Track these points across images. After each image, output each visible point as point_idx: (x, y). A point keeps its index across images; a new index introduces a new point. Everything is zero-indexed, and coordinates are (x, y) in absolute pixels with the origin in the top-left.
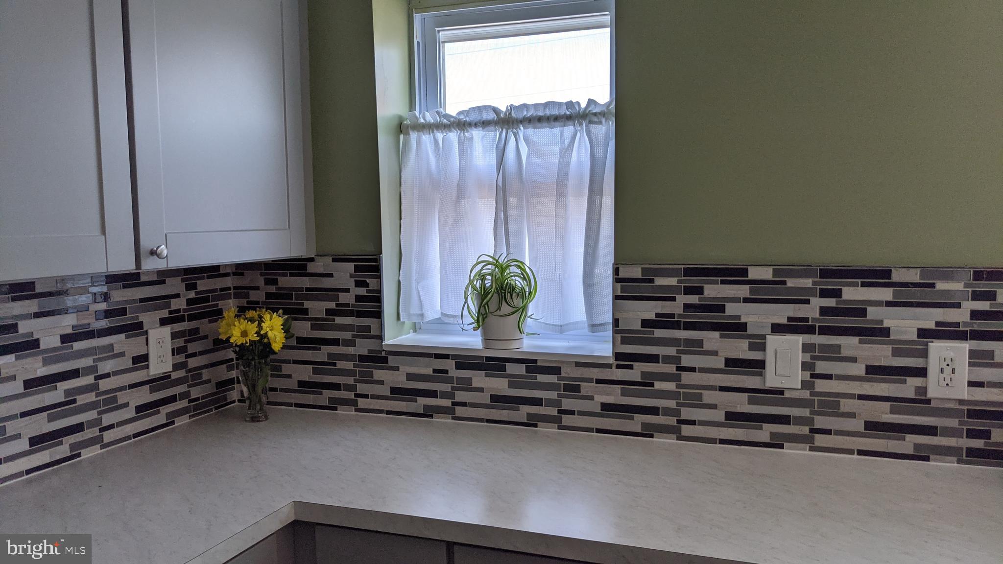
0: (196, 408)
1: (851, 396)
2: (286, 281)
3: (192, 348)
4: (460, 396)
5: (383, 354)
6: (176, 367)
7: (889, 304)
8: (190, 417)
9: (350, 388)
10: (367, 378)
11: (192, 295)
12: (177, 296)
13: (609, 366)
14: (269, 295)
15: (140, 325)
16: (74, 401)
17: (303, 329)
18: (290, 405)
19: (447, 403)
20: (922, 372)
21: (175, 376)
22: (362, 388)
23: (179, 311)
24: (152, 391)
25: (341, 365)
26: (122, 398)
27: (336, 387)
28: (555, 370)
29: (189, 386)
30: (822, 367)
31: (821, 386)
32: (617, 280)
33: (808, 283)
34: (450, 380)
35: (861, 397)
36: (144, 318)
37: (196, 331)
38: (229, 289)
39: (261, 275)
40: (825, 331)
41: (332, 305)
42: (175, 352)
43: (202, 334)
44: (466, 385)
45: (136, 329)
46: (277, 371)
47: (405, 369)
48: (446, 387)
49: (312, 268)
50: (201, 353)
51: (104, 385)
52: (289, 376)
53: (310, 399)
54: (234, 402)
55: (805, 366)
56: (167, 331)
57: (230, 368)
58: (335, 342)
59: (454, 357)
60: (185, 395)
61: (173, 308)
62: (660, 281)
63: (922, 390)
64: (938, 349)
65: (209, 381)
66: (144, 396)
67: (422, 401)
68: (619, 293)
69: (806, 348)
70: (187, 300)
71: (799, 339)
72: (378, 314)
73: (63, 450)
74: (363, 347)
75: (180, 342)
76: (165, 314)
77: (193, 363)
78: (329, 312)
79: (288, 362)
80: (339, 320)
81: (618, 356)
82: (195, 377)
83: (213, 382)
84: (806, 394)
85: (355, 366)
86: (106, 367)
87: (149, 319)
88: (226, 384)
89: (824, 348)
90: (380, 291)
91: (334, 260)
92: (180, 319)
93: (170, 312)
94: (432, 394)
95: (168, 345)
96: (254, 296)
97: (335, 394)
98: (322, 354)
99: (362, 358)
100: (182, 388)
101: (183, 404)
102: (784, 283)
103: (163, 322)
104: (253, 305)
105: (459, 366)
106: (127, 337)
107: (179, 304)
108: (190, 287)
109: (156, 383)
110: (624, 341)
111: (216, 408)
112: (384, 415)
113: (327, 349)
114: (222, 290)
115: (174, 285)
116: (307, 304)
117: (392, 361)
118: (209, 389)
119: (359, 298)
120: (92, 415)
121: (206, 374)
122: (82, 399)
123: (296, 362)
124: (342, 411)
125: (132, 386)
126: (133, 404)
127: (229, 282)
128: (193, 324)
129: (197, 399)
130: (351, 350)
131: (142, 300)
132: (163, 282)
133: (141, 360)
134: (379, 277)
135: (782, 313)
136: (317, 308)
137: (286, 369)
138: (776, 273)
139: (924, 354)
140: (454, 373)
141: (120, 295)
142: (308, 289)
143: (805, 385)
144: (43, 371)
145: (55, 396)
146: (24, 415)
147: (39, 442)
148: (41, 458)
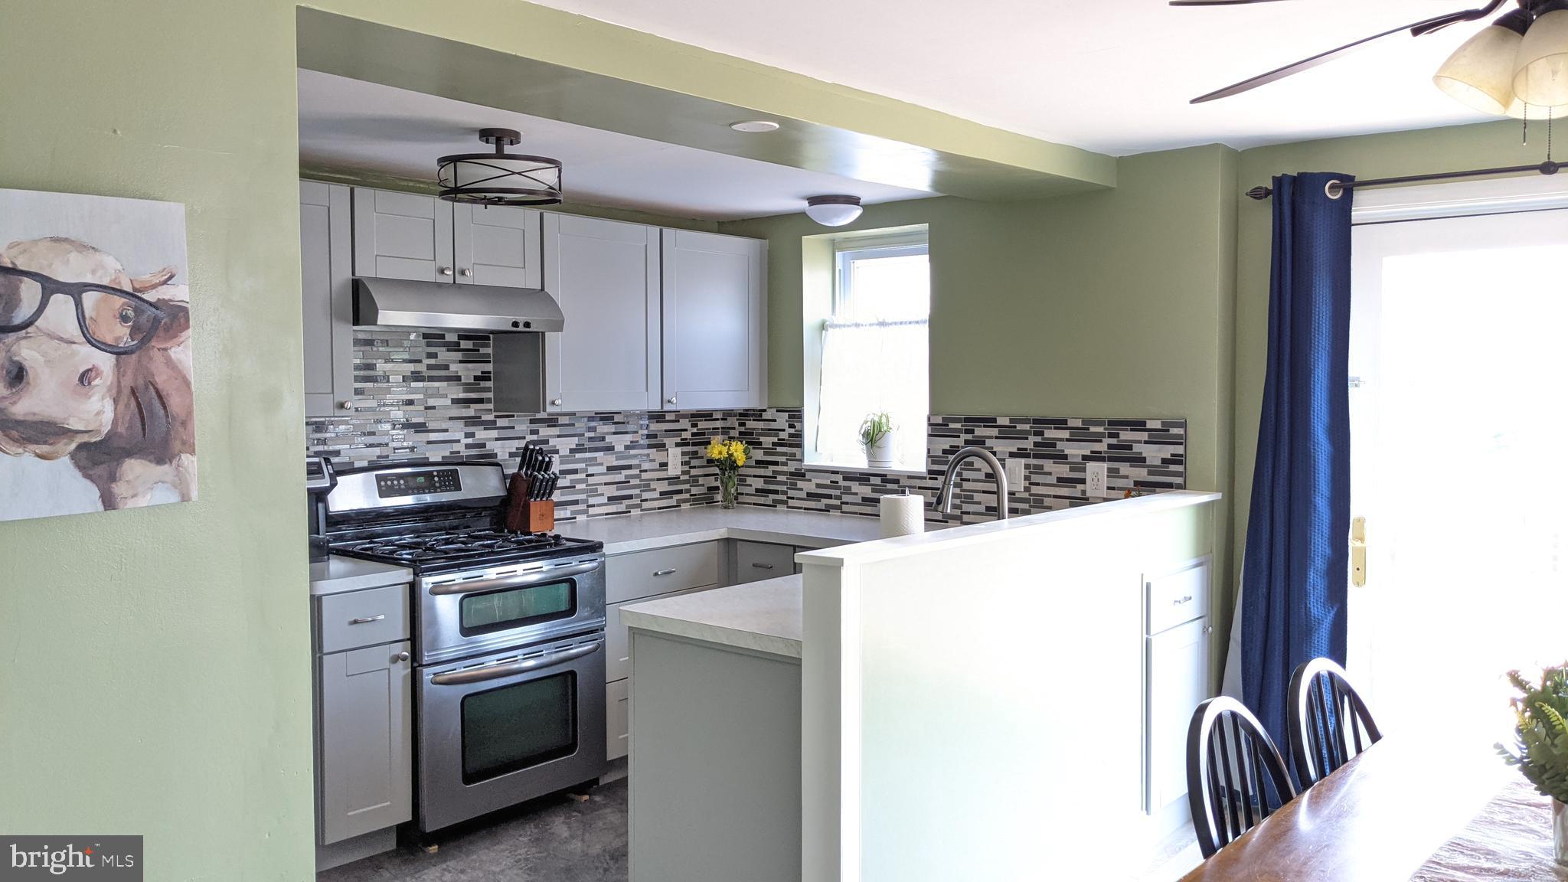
0: (694, 500)
1: (1049, 496)
2: (751, 424)
3: (694, 463)
4: (845, 498)
5: (803, 471)
6: (684, 473)
7: (1068, 440)
8: (691, 505)
9: (784, 493)
10: (794, 487)
11: (695, 430)
12: (686, 430)
13: (925, 478)
14: (741, 433)
15: (664, 445)
16: (629, 482)
17: (759, 454)
18: (751, 504)
19: (838, 502)
20: (1083, 481)
21: (682, 478)
22: (791, 493)
23: (686, 439)
24: (669, 484)
25: (780, 478)
26: (653, 485)
27: (776, 492)
28: (897, 481)
29: (691, 486)
30: (1035, 478)
31: (1035, 490)
32: (930, 425)
33: (1027, 427)
34: (839, 488)
35: (1055, 497)
36: (667, 441)
37: (696, 453)
38: (718, 429)
39: (738, 420)
40: (1036, 456)
41: (775, 440)
42: (683, 464)
43: (699, 455)
44: (848, 491)
45: (661, 446)
46: (742, 480)
47: (815, 481)
48: (837, 492)
49: (765, 416)
50: (699, 467)
51: (644, 476)
52: (751, 485)
53: (762, 500)
54: (718, 502)
55: (1027, 478)
56: (679, 450)
57: (716, 480)
58: (776, 463)
59: (842, 473)
60: (688, 491)
61: (683, 437)
62: (952, 426)
63: (1084, 492)
64: (1091, 466)
65: (703, 485)
66: (664, 487)
67: (825, 501)
68: (930, 433)
69: (1027, 467)
70: (692, 433)
71: (1023, 461)
72: (800, 446)
73: (622, 507)
74: (792, 467)
75: (687, 458)
76: (678, 440)
77: (693, 472)
78: (774, 444)
79: (750, 476)
80: (779, 449)
81: (930, 472)
83: (706, 486)
84: (1026, 495)
85: (787, 479)
86: (645, 466)
87: (670, 442)
88: (712, 489)
89: (1036, 467)
90: (801, 431)
91: (777, 411)
92: (687, 444)
93: (681, 440)
94: (829, 497)
95: (679, 459)
96: (733, 433)
97: (776, 497)
98: (769, 471)
99: (792, 474)
100: (687, 486)
101: (687, 496)
102: (1015, 427)
103: (677, 445)
104: (731, 438)
105: (845, 479)
106: (657, 451)
107: (687, 435)
108: (694, 425)
109: (672, 480)
110: (934, 462)
111: (707, 503)
112: (803, 511)
113: (772, 468)
114: (714, 429)
115: (685, 423)
116: (762, 439)
117: (808, 475)
118: (704, 490)
119: (791, 435)
120: (637, 491)
121: (701, 481)
122: (633, 482)
123: (755, 476)
124: (780, 507)
125: (658, 479)
126: (659, 490)
127: (719, 424)
128: (695, 448)
129: (695, 495)
130: (785, 469)
131: (666, 431)
132: (678, 421)
133: (664, 465)
134: (802, 422)
135: (1013, 446)
136: (767, 441)
137: (749, 480)
138: (1011, 421)
139: (1084, 470)
140: (842, 483)
141: (655, 427)
142: (762, 429)
143: (1027, 489)
144: (615, 463)
145: (620, 477)
146: (606, 484)
147: (612, 499)
148: (613, 508)
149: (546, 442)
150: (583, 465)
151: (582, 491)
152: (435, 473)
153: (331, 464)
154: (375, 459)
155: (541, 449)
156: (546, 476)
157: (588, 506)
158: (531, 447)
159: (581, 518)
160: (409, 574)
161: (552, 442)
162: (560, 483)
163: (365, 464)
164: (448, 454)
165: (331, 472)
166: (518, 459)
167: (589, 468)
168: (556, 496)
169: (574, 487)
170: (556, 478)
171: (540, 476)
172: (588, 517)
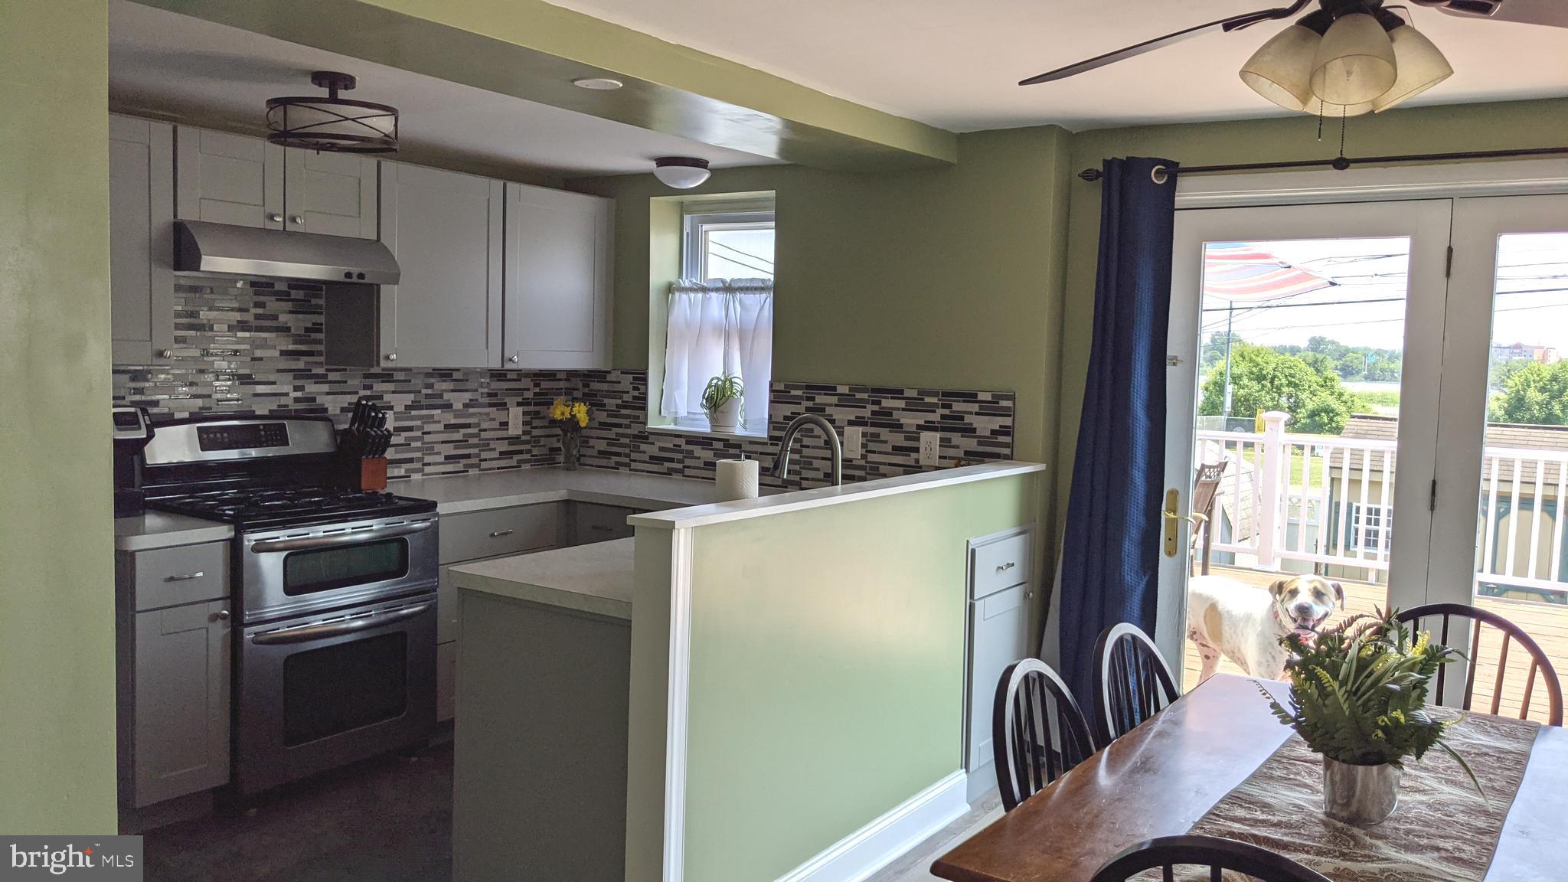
0: (535, 461)
1: (884, 464)
2: (595, 386)
3: (536, 423)
4: (688, 462)
5: (646, 434)
6: (525, 433)
7: (903, 410)
8: (531, 465)
9: (627, 455)
10: (637, 449)
11: (537, 390)
12: (528, 390)
13: (766, 444)
14: (584, 394)
15: (505, 404)
16: (467, 441)
17: (602, 416)
18: (593, 466)
19: (680, 466)
20: (917, 450)
21: (523, 438)
22: (634, 456)
23: (528, 399)
24: (509, 444)
25: (622, 440)
26: (493, 444)
27: (618, 454)
28: (739, 446)
29: (532, 446)
30: (872, 446)
31: (871, 457)
32: (772, 391)
33: (865, 396)
34: (681, 452)
35: (890, 464)
36: (507, 400)
37: (538, 413)
38: (561, 389)
39: (581, 380)
40: (873, 425)
41: (619, 402)
42: (525, 423)
43: (542, 415)
44: (690, 455)
45: (502, 406)
46: (585, 442)
47: (658, 444)
48: (680, 456)
49: (609, 378)
50: (541, 427)
51: (484, 435)
52: (593, 447)
53: (603, 462)
54: (560, 463)
55: (864, 446)
56: (520, 409)
57: (558, 441)
58: (620, 426)
59: (685, 436)
60: (529, 451)
61: (525, 397)
62: (794, 392)
63: (917, 461)
64: (925, 436)
65: (544, 446)
66: (504, 447)
67: (667, 464)
68: (772, 399)
69: (864, 435)
70: (534, 393)
71: (860, 429)
72: (644, 408)
73: (460, 467)
74: (634, 430)
75: (528, 418)
76: (520, 399)
77: (535, 432)
78: (618, 406)
79: (592, 438)
80: (624, 412)
81: (771, 438)
82: (535, 441)
83: (547, 447)
84: (863, 462)
85: (630, 441)
86: (484, 425)
87: (511, 401)
88: (554, 450)
89: (873, 435)
90: (646, 394)
91: (622, 373)
92: (529, 404)
94: (672, 460)
95: (521, 419)
96: (576, 394)
97: (618, 459)
98: (611, 434)
99: (635, 436)
100: (528, 447)
101: (527, 456)
102: (854, 396)
103: (519, 404)
104: (575, 400)
105: (688, 443)
106: (498, 410)
107: (529, 395)
108: (537, 385)
109: (513, 440)
110: (775, 429)
111: (548, 464)
112: (645, 473)
113: (615, 430)
114: (557, 389)
115: (527, 383)
116: (606, 401)
117: (651, 438)
118: (545, 451)
119: (635, 398)
120: (476, 451)
121: (543, 441)
122: (472, 441)
123: (598, 438)
124: (622, 470)
125: (498, 439)
126: (498, 450)
127: (562, 384)
128: (537, 408)
129: (536, 456)
130: (628, 431)
131: (507, 390)
132: (520, 380)
133: (504, 425)
134: (646, 385)
135: (852, 414)
136: (611, 403)
137: (592, 442)
138: (850, 389)
139: (918, 439)
140: (684, 447)
141: (497, 385)
142: (606, 391)
143: (863, 457)
144: (453, 421)
145: (458, 436)
146: (443, 442)
147: (449, 458)
148: (450, 468)
149: (381, 398)
150: (419, 423)
151: (417, 449)
152: (261, 427)
153: (148, 415)
154: (197, 410)
155: (373, 404)
156: (379, 432)
157: (424, 465)
158: (364, 402)
159: (416, 477)
160: (230, 530)
161: (387, 398)
162: (394, 440)
163: (186, 415)
164: (275, 408)
165: (148, 422)
166: (350, 415)
167: (425, 426)
168: (390, 454)
169: (410, 445)
170: (390, 435)
171: (373, 433)
172: (423, 475)
